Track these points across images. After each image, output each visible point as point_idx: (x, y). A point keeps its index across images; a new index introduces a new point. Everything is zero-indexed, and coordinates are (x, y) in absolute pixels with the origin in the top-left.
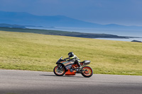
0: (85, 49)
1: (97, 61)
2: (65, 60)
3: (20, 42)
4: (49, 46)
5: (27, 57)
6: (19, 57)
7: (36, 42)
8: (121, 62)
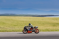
0: (41, 21)
1: (46, 26)
2: (27, 27)
3: (14, 21)
4: (26, 21)
5: (17, 27)
6: (14, 26)
7: (21, 20)
8: (56, 26)
